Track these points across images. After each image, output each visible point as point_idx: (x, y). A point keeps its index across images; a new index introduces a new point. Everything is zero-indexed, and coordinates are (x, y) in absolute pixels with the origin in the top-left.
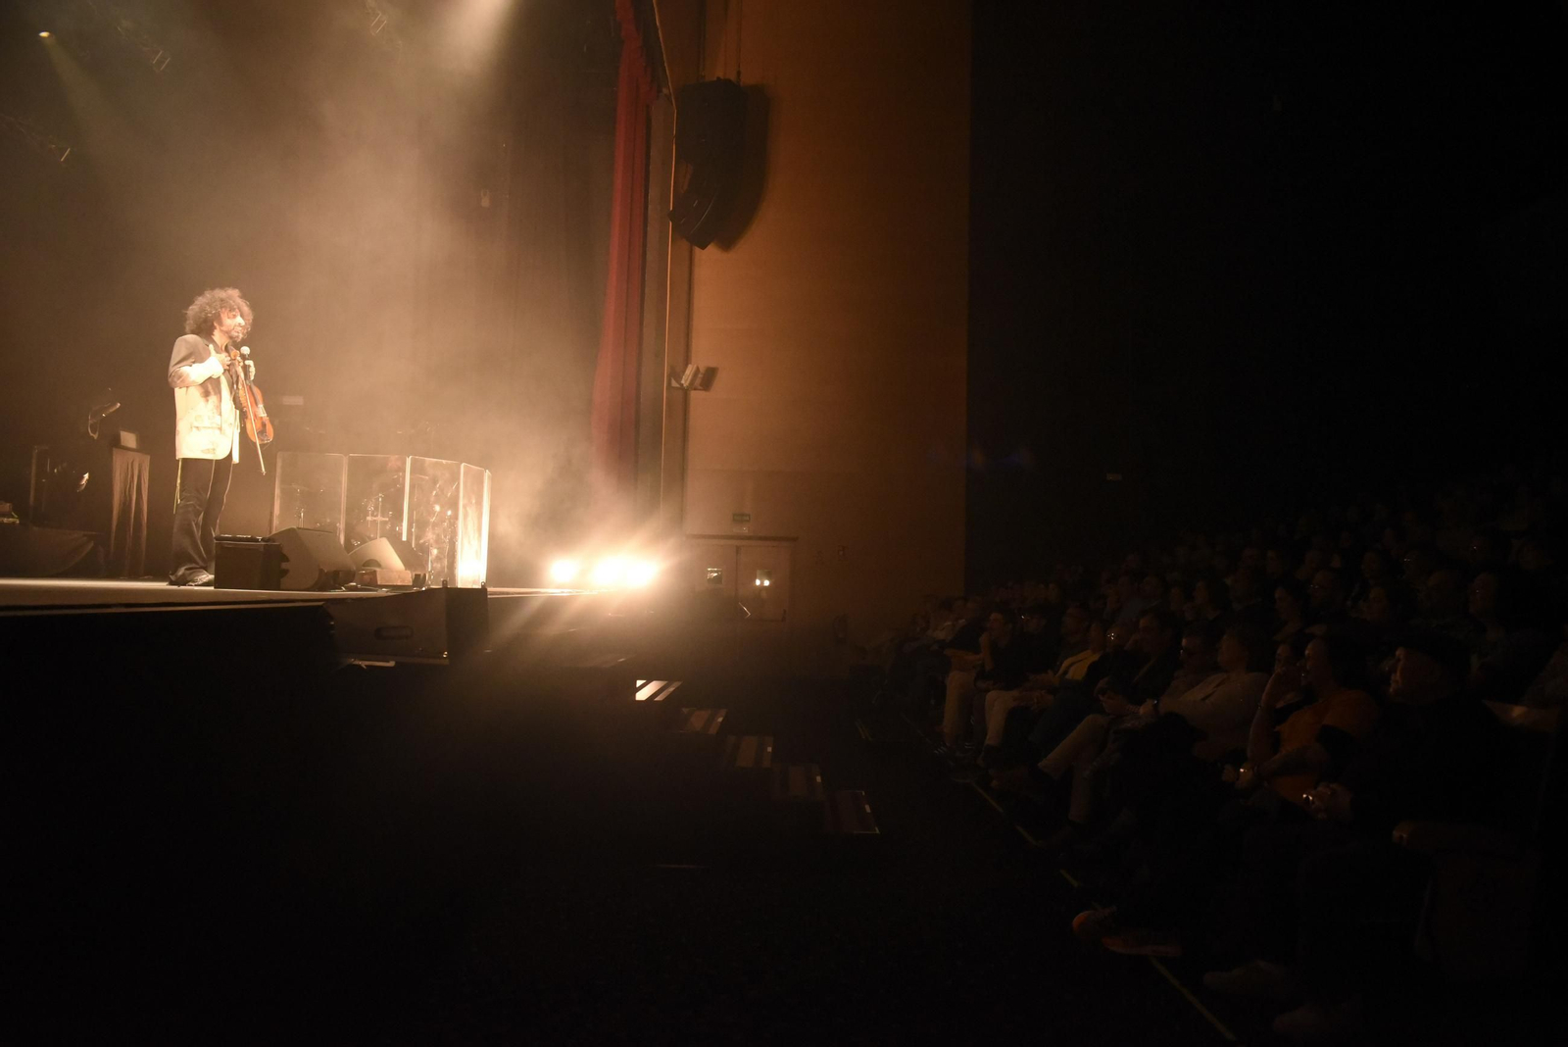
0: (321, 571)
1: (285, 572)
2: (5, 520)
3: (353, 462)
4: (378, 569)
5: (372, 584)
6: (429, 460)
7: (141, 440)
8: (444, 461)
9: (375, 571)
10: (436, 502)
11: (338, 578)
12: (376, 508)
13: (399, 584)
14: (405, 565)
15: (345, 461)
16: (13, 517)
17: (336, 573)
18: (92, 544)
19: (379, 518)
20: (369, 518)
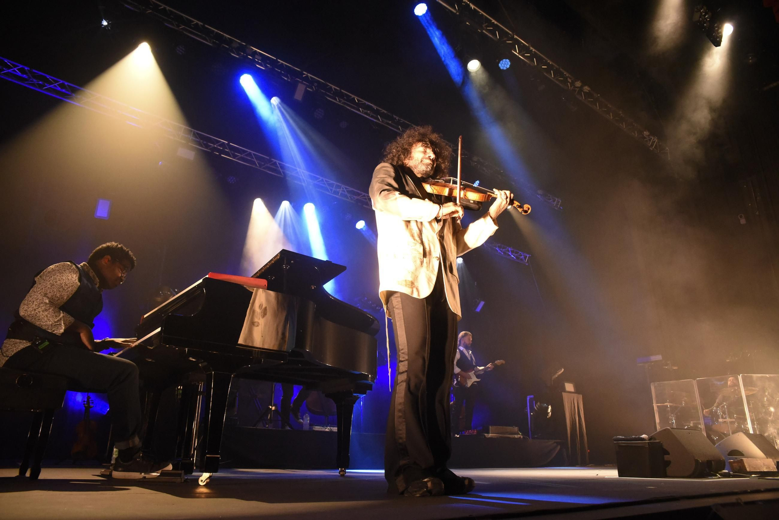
0: (697, 461)
1: (668, 463)
2: (516, 436)
3: (700, 383)
4: (744, 459)
5: (741, 471)
6: (755, 376)
7: (576, 387)
8: (767, 375)
9: (742, 460)
10: (770, 405)
11: (710, 467)
12: (724, 413)
13: (765, 470)
14: (765, 454)
15: (694, 382)
16: (519, 434)
17: (709, 463)
18: (559, 447)
19: (728, 420)
20: (721, 420)
